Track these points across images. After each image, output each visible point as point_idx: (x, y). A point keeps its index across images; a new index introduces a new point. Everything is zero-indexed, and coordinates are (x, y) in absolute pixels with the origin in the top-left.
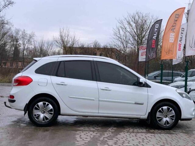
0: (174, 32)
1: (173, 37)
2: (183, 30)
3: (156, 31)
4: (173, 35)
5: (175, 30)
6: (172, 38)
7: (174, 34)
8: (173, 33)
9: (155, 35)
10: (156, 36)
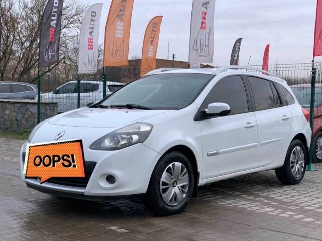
0: (123, 20)
1: (122, 28)
2: (93, 14)
3: (55, 12)
4: (121, 26)
5: (123, 17)
6: (120, 30)
7: (122, 24)
8: (121, 22)
9: (53, 18)
10: (56, 21)
